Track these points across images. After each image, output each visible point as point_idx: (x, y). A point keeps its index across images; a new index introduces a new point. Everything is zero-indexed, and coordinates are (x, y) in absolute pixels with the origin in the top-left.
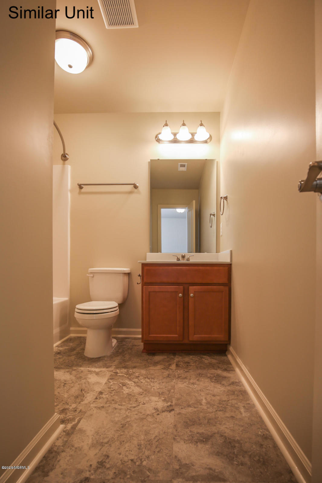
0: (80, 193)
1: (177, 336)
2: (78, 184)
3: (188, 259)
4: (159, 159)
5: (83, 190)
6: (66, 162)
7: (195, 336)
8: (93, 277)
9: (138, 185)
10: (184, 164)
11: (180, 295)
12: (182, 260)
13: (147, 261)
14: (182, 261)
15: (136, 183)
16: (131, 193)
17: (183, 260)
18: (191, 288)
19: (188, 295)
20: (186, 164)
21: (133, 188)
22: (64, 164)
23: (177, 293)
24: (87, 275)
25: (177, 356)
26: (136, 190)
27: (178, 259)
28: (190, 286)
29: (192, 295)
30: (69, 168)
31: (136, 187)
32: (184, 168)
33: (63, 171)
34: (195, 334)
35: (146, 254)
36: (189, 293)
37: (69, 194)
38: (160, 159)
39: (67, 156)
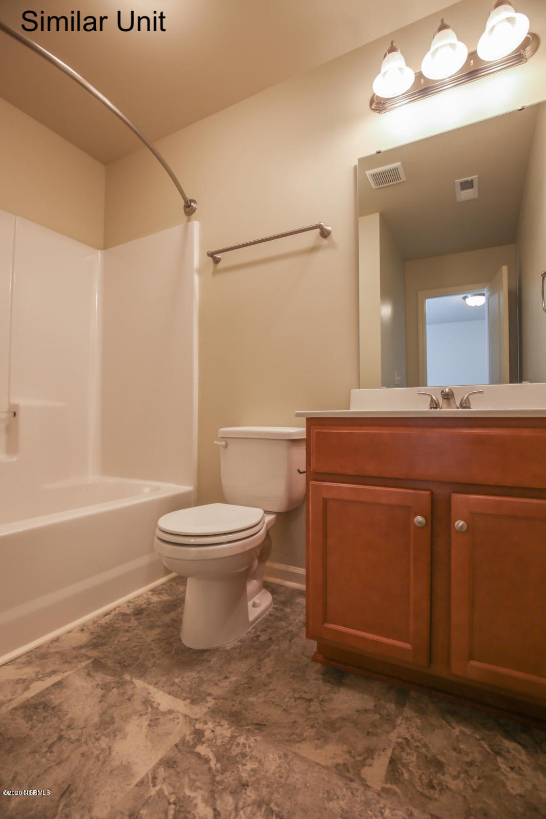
0: (215, 272)
1: (408, 646)
2: (208, 253)
3: (465, 404)
4: (379, 152)
5: (221, 265)
6: (193, 216)
7: (474, 663)
8: (226, 446)
9: (329, 228)
10: (469, 178)
11: (419, 519)
12: (445, 405)
13: (352, 410)
14: (446, 410)
15: (322, 224)
16: (313, 249)
17: (449, 405)
18: (457, 498)
19: (449, 523)
20: (474, 177)
21: (320, 237)
22: (189, 220)
23: (409, 511)
24: (215, 442)
25: (408, 712)
26: (325, 242)
27: (435, 405)
28: (454, 492)
29: (460, 524)
30: (196, 225)
31: (325, 234)
32: (470, 190)
33: (186, 233)
34: (471, 657)
35: (350, 392)
36: (453, 513)
37: (196, 279)
38: (382, 150)
39: (192, 204)
